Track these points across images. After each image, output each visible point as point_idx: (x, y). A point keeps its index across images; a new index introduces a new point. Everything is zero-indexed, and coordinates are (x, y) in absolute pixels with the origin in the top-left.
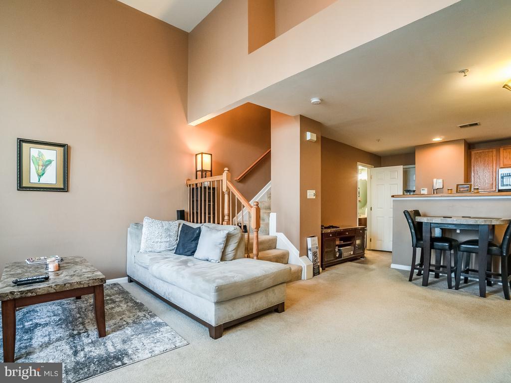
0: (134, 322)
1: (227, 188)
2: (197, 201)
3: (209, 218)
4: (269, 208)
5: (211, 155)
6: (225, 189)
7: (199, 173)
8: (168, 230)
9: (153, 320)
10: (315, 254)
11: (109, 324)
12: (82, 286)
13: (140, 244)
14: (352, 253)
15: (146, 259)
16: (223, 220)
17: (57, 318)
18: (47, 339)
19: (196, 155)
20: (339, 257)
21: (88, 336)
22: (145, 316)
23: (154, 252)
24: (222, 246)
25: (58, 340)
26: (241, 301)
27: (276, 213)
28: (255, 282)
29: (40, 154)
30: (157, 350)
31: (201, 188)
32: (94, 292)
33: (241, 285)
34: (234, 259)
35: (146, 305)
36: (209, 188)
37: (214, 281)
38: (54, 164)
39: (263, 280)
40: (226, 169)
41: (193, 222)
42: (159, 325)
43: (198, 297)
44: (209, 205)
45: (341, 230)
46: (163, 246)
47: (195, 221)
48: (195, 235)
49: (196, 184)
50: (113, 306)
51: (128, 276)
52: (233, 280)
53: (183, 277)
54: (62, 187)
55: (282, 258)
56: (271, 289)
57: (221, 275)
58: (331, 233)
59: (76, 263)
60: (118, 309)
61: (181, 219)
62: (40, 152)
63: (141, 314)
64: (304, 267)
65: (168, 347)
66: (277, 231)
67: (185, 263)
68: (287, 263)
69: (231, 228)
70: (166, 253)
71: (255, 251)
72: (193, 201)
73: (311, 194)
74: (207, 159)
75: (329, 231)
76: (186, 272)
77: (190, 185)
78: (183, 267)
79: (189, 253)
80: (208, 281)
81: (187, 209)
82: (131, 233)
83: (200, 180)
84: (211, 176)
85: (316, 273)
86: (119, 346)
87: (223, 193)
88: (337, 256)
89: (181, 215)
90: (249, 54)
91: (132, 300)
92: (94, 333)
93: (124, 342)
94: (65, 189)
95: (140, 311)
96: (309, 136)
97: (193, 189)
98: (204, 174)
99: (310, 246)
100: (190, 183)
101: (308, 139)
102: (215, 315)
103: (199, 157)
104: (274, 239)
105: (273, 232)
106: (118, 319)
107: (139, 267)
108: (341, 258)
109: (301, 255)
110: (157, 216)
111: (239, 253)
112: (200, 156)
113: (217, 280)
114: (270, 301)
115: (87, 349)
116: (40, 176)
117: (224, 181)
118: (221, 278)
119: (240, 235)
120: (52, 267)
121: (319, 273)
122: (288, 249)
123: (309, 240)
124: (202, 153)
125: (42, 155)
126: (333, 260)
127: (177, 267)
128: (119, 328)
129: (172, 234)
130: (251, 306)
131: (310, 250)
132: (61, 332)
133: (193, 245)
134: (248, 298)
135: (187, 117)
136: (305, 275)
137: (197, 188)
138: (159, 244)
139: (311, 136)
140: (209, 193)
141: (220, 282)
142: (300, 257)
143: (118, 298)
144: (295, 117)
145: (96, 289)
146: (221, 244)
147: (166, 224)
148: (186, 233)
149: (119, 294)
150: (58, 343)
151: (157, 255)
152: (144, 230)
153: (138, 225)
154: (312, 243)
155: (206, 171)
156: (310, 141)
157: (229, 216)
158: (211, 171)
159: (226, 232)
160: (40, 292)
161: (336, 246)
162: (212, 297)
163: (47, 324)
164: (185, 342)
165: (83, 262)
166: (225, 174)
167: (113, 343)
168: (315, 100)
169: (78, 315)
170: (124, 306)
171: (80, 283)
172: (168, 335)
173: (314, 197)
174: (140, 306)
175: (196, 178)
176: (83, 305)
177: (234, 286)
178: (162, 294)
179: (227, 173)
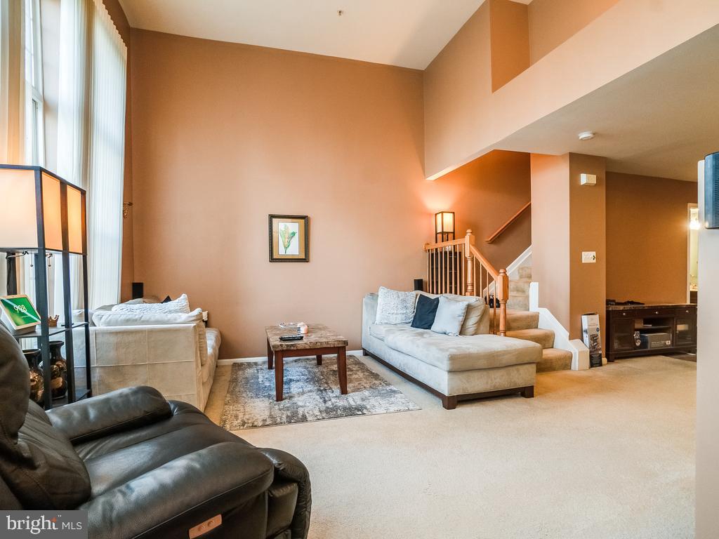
0: (371, 387)
1: (471, 253)
2: (437, 268)
3: (451, 288)
4: (530, 277)
5: (454, 213)
6: (467, 255)
7: (439, 236)
8: (404, 301)
9: (388, 388)
10: (593, 338)
11: (350, 386)
12: (329, 346)
13: (375, 315)
14: (669, 343)
15: (382, 330)
16: (466, 291)
17: (306, 378)
18: (301, 390)
19: (436, 215)
20: (640, 347)
21: (333, 392)
22: (381, 384)
23: (390, 324)
24: (461, 318)
25: (310, 391)
26: (476, 374)
27: (538, 283)
28: (494, 356)
29: (287, 228)
30: (392, 409)
31: (441, 253)
32: (338, 353)
33: (478, 357)
34: (475, 334)
35: (381, 376)
36: (450, 253)
37: (447, 350)
38: (297, 235)
39: (504, 355)
40: (469, 231)
41: (433, 293)
42: (394, 392)
43: (431, 367)
44: (451, 273)
45: (644, 307)
46: (399, 319)
47: (435, 292)
48: (433, 307)
49: (436, 249)
50: (351, 373)
51: (363, 349)
52: (467, 351)
53: (418, 346)
54: (304, 257)
55: (544, 340)
56: (514, 368)
57: (456, 346)
58: (623, 311)
59: (320, 329)
60: (356, 376)
61: (419, 290)
62: (286, 225)
63: (377, 382)
64: (575, 353)
65: (402, 408)
66: (540, 306)
67: (421, 335)
68: (553, 347)
69: (472, 300)
70: (401, 326)
71: (502, 327)
72: (433, 269)
73: (588, 257)
74: (448, 219)
75: (621, 308)
76: (421, 341)
77: (429, 250)
78: (419, 337)
79: (426, 326)
80: (442, 350)
81: (425, 277)
82: (366, 304)
83: (440, 245)
84: (454, 239)
85: (595, 362)
86: (359, 402)
87: (466, 258)
88: (638, 344)
89: (419, 285)
90: (493, 92)
91: (367, 370)
92: (337, 391)
93: (363, 400)
94: (306, 260)
95: (376, 380)
96: (584, 179)
97: (432, 255)
98: (445, 236)
99: (585, 327)
100: (428, 248)
101: (582, 184)
102: (448, 385)
103: (439, 216)
104: (535, 316)
105: (534, 307)
106: (356, 384)
107: (374, 339)
108: (646, 347)
109: (571, 338)
110: (393, 286)
111: (482, 328)
112: (440, 214)
113: (450, 350)
114: (513, 381)
115: (333, 400)
116: (286, 248)
117: (467, 244)
118: (455, 348)
119: (483, 307)
120: (303, 331)
121: (600, 364)
122: (553, 329)
123: (585, 318)
124: (442, 213)
125: (288, 228)
126: (629, 350)
127: (412, 337)
128: (358, 390)
129: (408, 305)
130: (490, 382)
131: (586, 331)
132: (310, 387)
133: (431, 318)
134: (485, 373)
135: (424, 171)
136: (575, 364)
137: (437, 254)
138: (395, 316)
139: (588, 178)
140: (451, 259)
141: (454, 351)
142: (570, 339)
143: (355, 368)
144: (563, 156)
145: (340, 349)
146: (460, 316)
147: (402, 294)
148: (423, 305)
149: (356, 364)
150: (311, 394)
151: (392, 327)
152: (380, 300)
153: (374, 295)
154: (591, 323)
155: (447, 233)
156: (586, 186)
157: (473, 285)
158: (454, 233)
159: (466, 303)
160: (300, 347)
161: (637, 330)
162: (446, 365)
163: (298, 381)
164: (418, 407)
165: (325, 328)
166: (467, 237)
167: (353, 399)
168: (584, 135)
169: (322, 377)
170: (361, 375)
171: (327, 343)
172: (403, 400)
173: (595, 261)
174: (376, 376)
175: (436, 242)
176: (325, 370)
177: (468, 357)
178: (397, 365)
179: (470, 236)
